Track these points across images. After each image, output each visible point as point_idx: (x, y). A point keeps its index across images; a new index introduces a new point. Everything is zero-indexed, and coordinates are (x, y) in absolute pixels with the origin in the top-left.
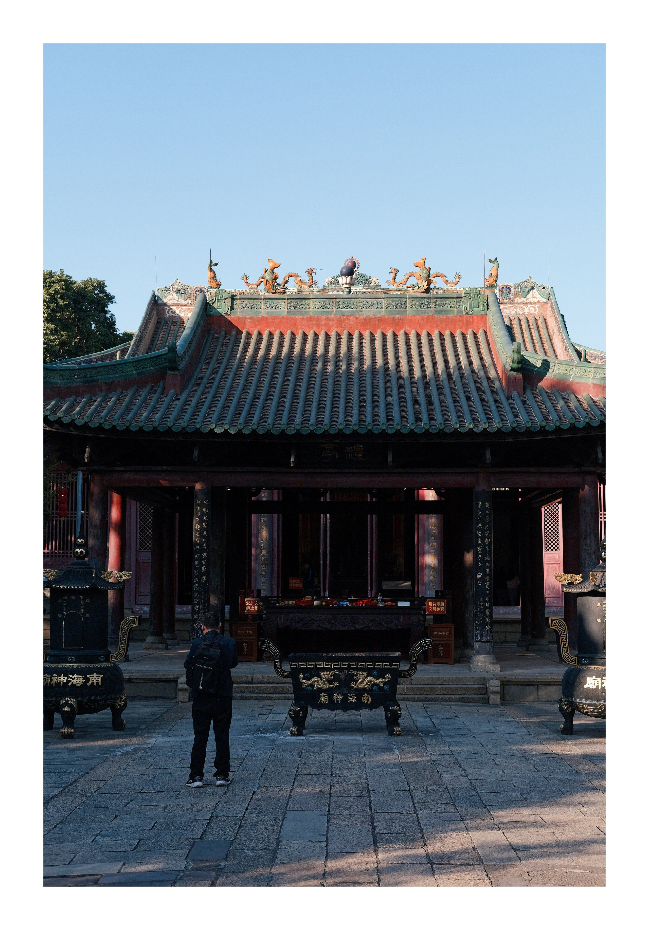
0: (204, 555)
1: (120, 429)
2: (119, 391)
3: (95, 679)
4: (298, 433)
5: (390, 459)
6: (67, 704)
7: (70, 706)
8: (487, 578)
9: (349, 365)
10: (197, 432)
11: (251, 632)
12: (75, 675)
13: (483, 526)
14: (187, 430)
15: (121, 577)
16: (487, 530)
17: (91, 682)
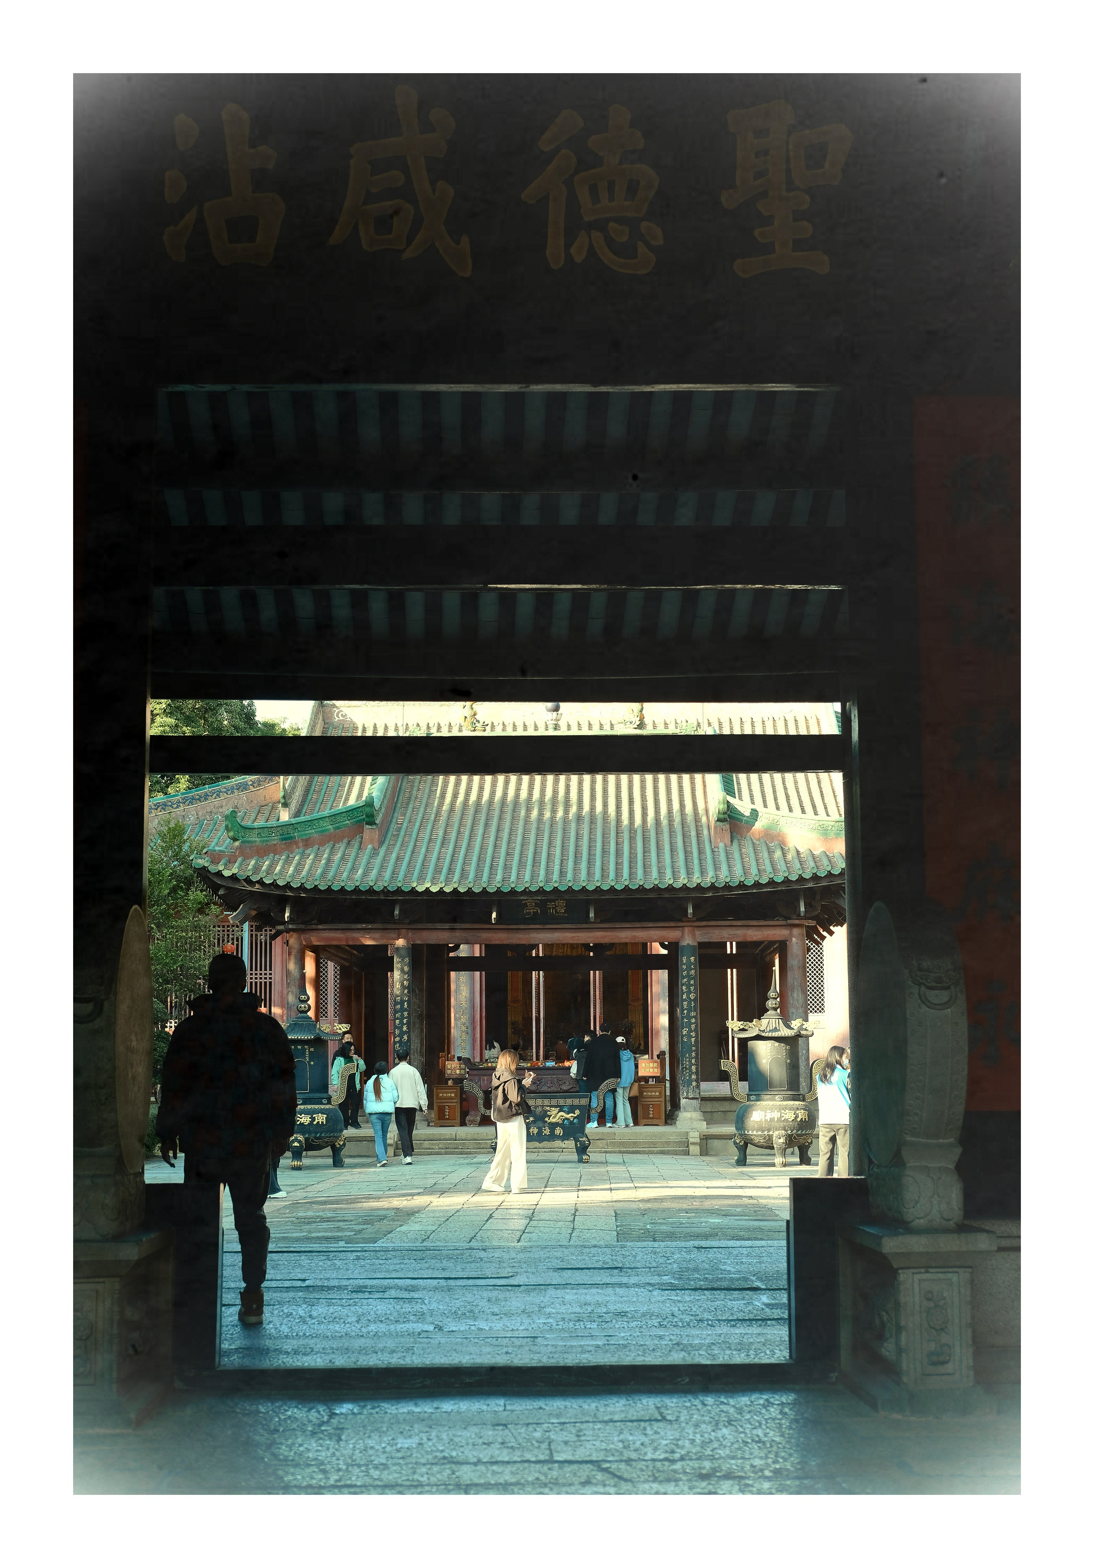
0: (406, 1014)
1: (322, 888)
2: (316, 847)
3: (321, 1118)
4: (499, 892)
5: (592, 915)
6: (296, 1140)
7: (299, 1142)
8: (693, 1034)
9: (554, 811)
10: (399, 891)
11: (453, 1095)
12: (303, 1115)
13: (689, 981)
14: (389, 888)
15: (340, 1029)
16: (692, 985)
17: (316, 1121)
